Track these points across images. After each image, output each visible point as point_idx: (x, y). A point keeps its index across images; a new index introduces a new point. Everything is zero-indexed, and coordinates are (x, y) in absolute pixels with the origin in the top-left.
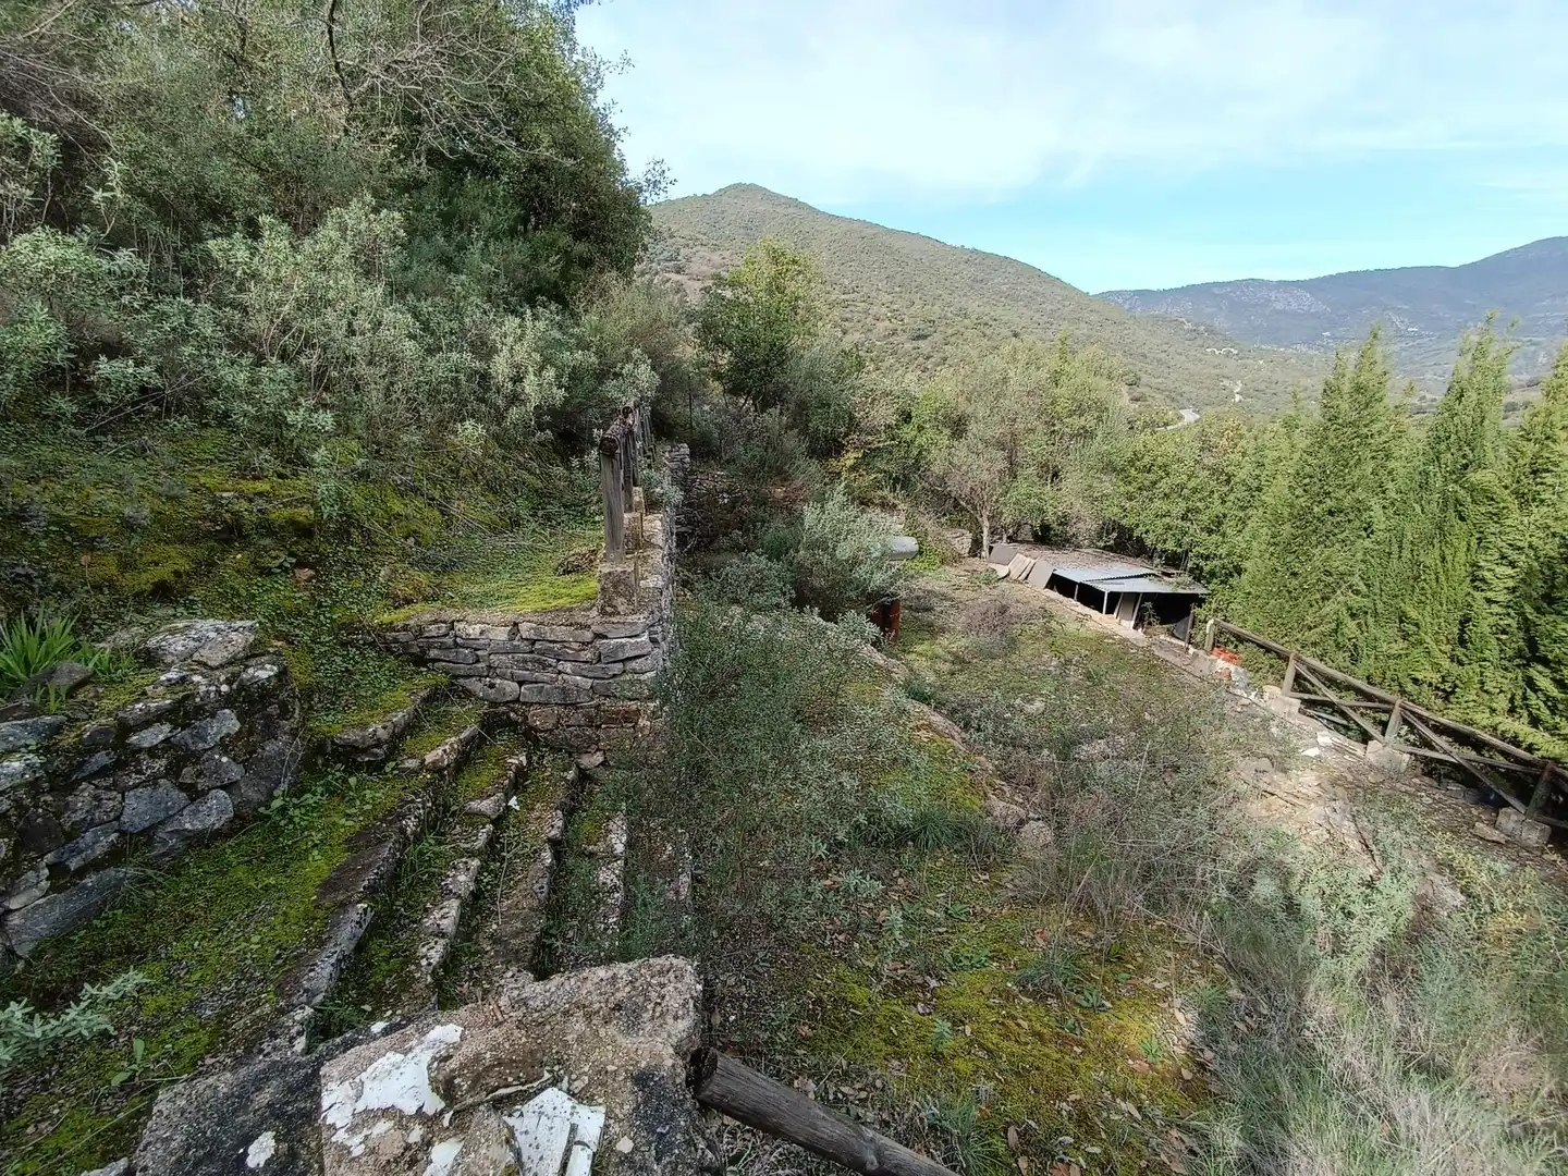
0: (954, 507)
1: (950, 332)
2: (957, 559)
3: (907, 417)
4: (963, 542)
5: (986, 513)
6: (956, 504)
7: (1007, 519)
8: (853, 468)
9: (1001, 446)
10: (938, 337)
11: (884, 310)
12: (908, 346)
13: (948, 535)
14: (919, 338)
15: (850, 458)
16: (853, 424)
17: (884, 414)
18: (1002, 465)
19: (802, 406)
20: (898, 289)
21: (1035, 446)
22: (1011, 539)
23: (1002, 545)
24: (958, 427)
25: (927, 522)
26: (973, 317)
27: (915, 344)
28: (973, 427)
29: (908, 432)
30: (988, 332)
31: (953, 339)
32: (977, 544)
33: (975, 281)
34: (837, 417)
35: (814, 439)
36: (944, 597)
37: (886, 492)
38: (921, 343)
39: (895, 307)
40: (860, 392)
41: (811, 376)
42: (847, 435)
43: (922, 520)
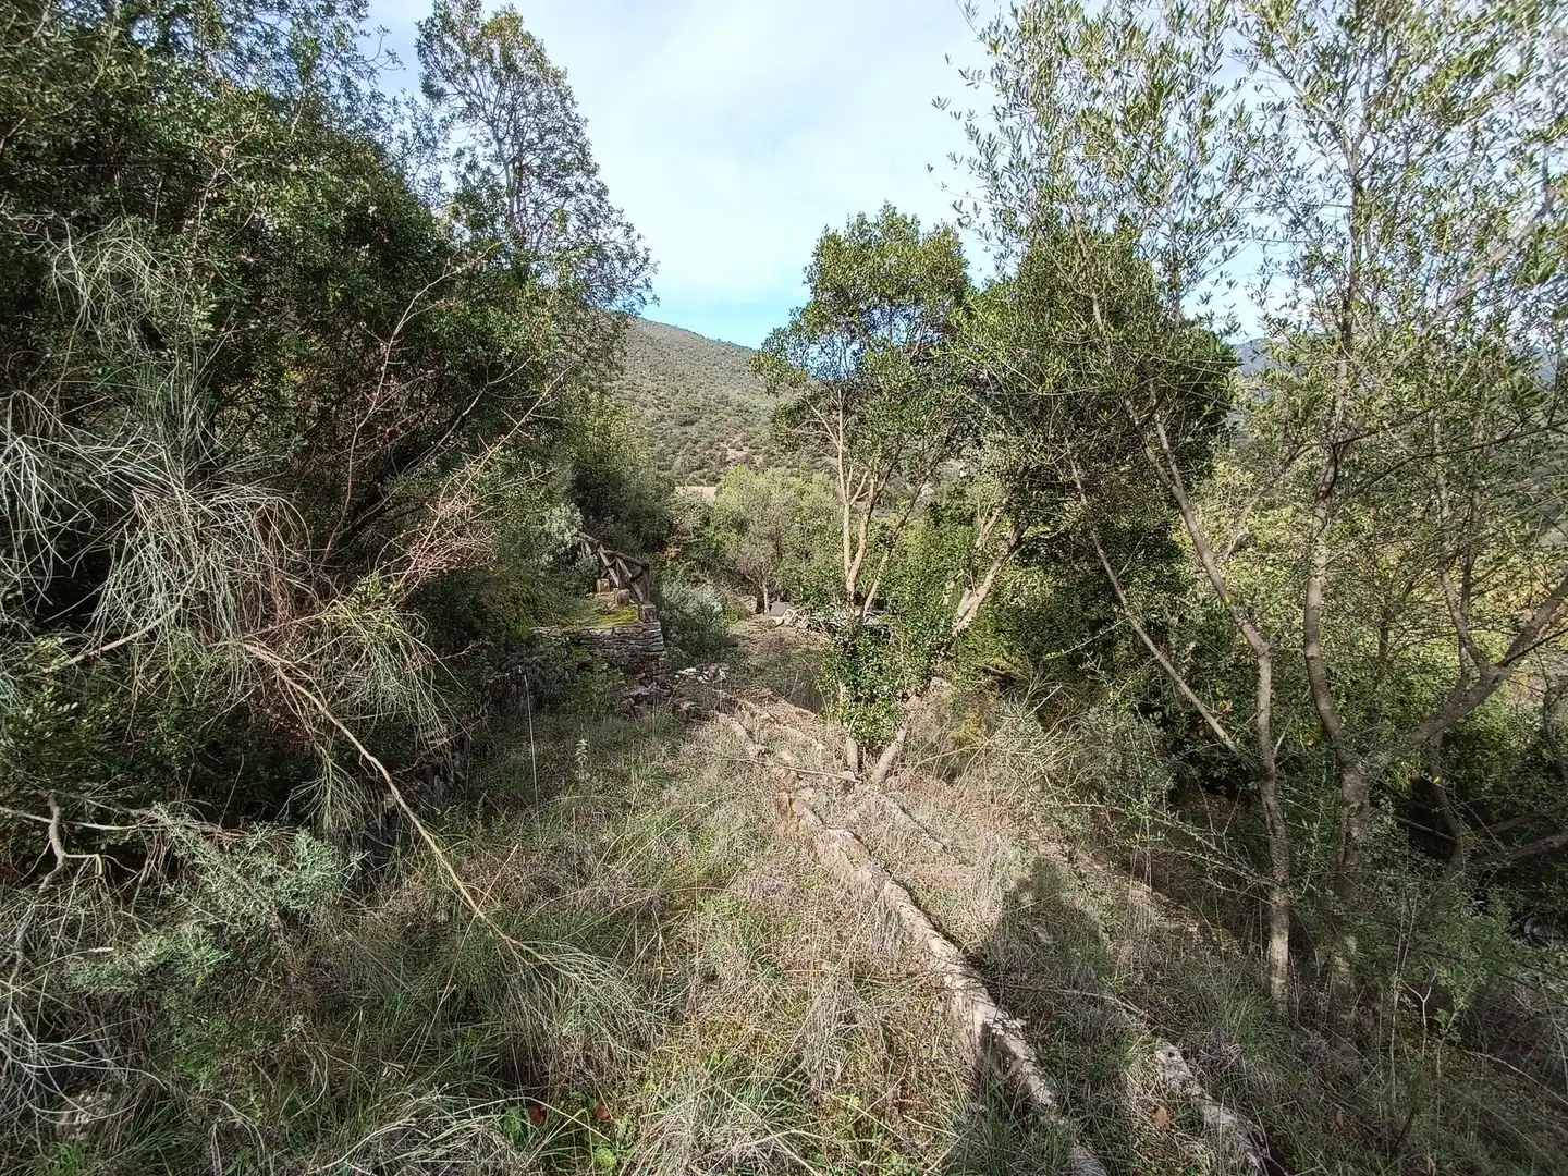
0: (743, 581)
1: (715, 418)
2: (749, 615)
3: (706, 521)
4: (751, 605)
5: (765, 583)
6: (744, 579)
7: (778, 586)
8: (675, 559)
9: (771, 537)
10: (704, 423)
11: (650, 397)
12: (676, 431)
13: (741, 599)
14: (685, 424)
15: (672, 551)
16: (672, 529)
17: (691, 521)
18: (772, 551)
19: (634, 516)
20: (661, 377)
21: (793, 537)
22: (783, 600)
23: (778, 604)
24: (741, 526)
25: (727, 592)
26: (735, 405)
27: (683, 429)
28: (751, 528)
29: (709, 532)
30: (749, 419)
31: (717, 426)
32: (760, 606)
33: (733, 371)
34: (661, 524)
35: (646, 538)
36: (744, 638)
37: (697, 573)
38: (688, 429)
39: (661, 394)
40: (674, 506)
41: (639, 496)
42: (668, 536)
43: (724, 590)
